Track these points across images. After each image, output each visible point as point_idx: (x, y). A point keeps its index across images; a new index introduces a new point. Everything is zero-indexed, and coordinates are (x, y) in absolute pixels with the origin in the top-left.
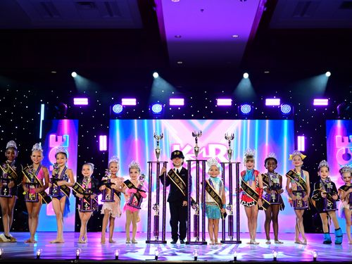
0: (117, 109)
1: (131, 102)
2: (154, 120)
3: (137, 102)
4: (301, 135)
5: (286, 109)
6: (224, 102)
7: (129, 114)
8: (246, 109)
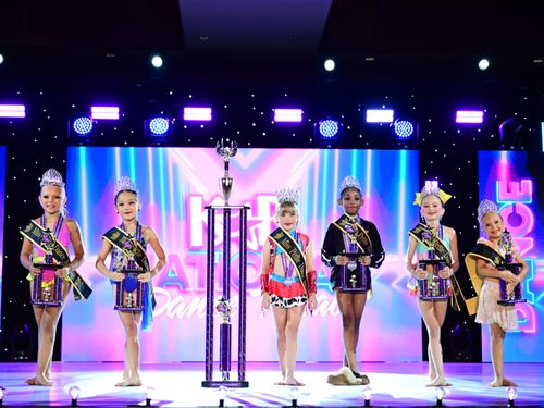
0: (82, 126)
1: (109, 113)
2: (150, 149)
3: (120, 114)
4: (432, 179)
5: (404, 129)
6: (288, 115)
7: (105, 136)
8: (329, 128)
